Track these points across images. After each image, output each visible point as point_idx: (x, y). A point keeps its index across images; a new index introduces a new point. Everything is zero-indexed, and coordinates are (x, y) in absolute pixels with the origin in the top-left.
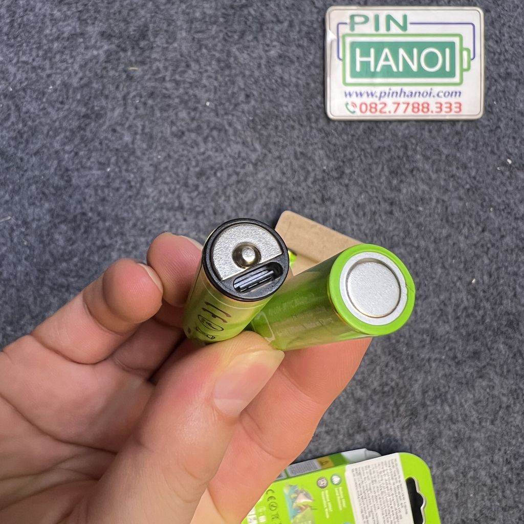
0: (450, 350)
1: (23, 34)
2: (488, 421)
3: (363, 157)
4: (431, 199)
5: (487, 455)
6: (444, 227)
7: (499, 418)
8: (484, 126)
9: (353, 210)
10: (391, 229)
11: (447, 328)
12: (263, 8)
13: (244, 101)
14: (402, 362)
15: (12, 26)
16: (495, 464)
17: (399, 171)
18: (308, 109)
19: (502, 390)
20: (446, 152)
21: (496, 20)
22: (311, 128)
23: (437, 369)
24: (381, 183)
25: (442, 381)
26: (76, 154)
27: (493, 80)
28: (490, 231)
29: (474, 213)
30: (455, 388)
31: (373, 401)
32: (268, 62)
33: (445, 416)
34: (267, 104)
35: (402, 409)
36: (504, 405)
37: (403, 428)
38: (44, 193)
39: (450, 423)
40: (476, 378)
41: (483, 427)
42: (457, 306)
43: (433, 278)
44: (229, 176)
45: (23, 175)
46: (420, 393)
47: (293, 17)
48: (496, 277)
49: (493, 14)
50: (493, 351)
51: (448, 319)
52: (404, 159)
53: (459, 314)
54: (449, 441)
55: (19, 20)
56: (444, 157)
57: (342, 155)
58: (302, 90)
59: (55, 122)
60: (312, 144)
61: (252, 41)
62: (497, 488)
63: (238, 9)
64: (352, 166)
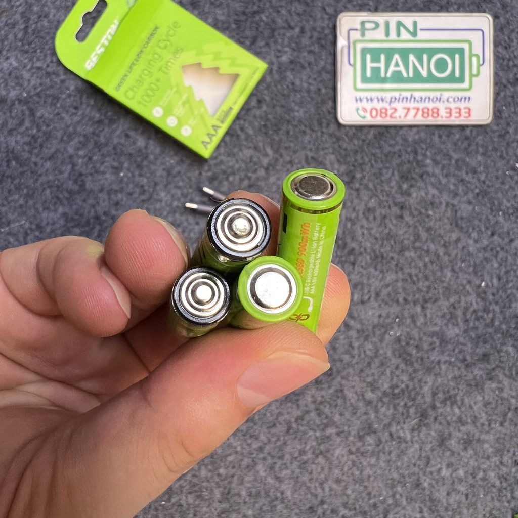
0: (460, 352)
1: (36, 40)
2: (498, 422)
3: (373, 162)
4: (441, 203)
5: (496, 456)
6: (453, 231)
7: (508, 420)
8: (494, 131)
9: (364, 214)
10: (401, 232)
11: (457, 331)
12: (274, 14)
13: (256, 105)
14: (412, 364)
15: (26, 32)
16: (505, 466)
17: (409, 176)
18: (319, 114)
19: (511, 392)
20: (455, 156)
21: (506, 27)
22: (322, 132)
23: (446, 372)
24: (391, 188)
25: (452, 384)
26: (90, 159)
27: (502, 86)
28: (499, 235)
29: (484, 217)
30: (464, 390)
31: (384, 403)
32: (280, 68)
33: (455, 419)
34: (278, 110)
35: (412, 411)
36: (513, 407)
37: (413, 430)
38: (57, 198)
39: (460, 425)
40: (486, 380)
41: (492, 429)
42: (467, 309)
43: (442, 282)
44: (241, 180)
45: (37, 180)
46: (430, 395)
47: (304, 23)
48: (505, 280)
49: (502, 20)
50: (502, 354)
51: (457, 321)
52: (415, 164)
53: (468, 317)
54: (459, 443)
55: (34, 26)
56: (453, 162)
57: (353, 159)
58: (314, 96)
59: (68, 127)
60: (323, 149)
61: (264, 47)
62: (505, 489)
63: (250, 15)
64: (362, 170)
